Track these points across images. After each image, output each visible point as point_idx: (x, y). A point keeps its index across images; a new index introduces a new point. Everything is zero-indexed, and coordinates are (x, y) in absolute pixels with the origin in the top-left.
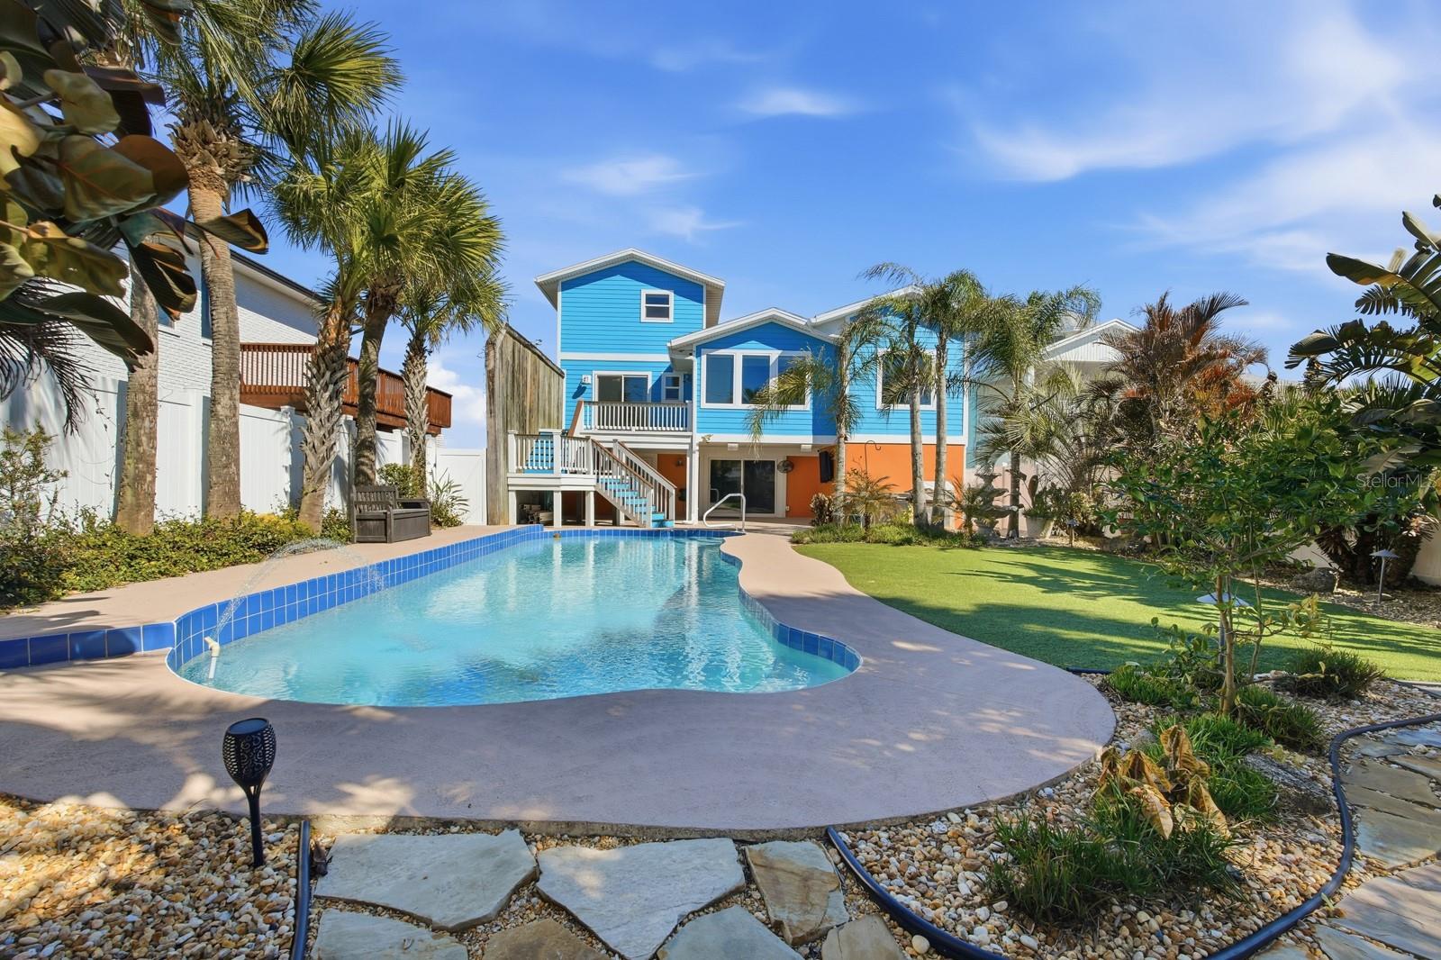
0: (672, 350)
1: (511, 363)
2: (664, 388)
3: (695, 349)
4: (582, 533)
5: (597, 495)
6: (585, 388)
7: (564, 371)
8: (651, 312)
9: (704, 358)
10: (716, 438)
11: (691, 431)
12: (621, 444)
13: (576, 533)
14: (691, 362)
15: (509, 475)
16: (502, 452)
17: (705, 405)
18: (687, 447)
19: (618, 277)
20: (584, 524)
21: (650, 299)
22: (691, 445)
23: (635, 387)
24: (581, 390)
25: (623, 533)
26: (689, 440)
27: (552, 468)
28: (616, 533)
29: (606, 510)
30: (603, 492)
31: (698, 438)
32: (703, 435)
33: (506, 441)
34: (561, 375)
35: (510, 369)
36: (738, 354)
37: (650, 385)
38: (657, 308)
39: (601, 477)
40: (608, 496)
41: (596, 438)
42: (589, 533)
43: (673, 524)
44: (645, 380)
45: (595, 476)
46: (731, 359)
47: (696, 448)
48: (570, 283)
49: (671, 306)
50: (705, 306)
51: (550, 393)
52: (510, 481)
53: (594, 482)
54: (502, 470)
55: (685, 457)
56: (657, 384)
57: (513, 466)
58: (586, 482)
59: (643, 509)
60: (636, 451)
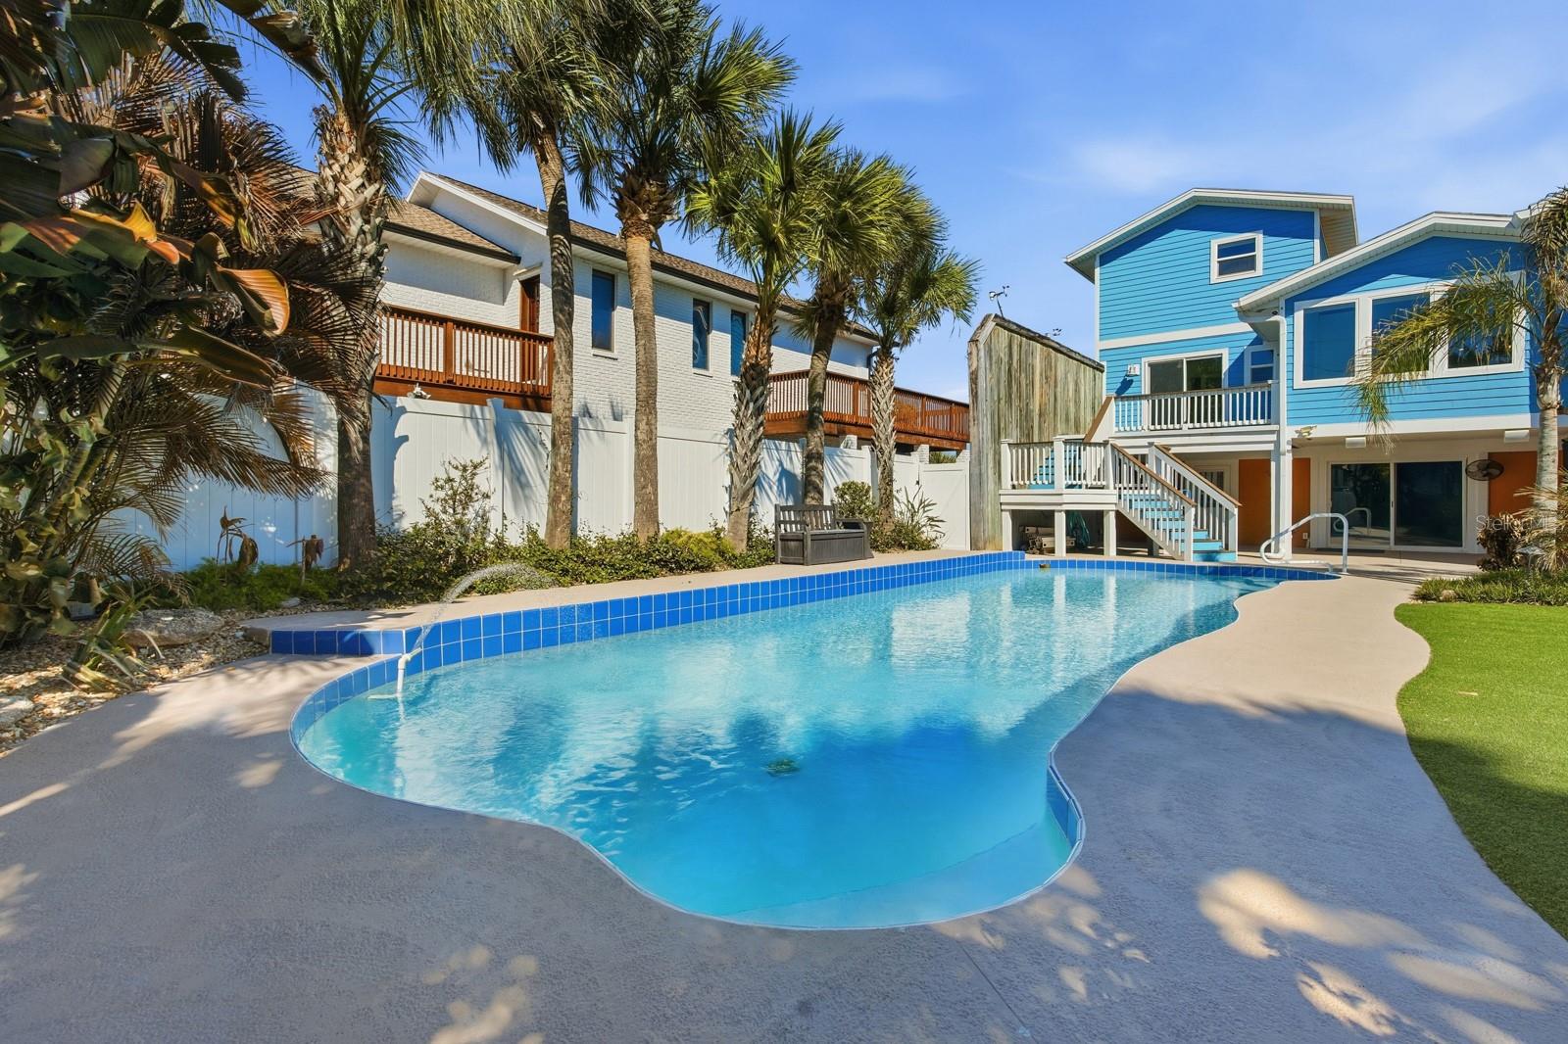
0: (1244, 313)
1: (1006, 359)
2: (1248, 367)
3: (1282, 304)
4: (1101, 565)
5: (1119, 515)
6: (1132, 381)
7: (1104, 363)
8: (1224, 269)
9: (1299, 316)
10: (1322, 431)
11: (1278, 423)
12: (1165, 449)
13: (1091, 565)
14: (1277, 324)
15: (1001, 492)
16: (991, 465)
17: (1300, 382)
18: (1271, 447)
19: (1177, 232)
20: (1101, 552)
21: (1224, 250)
22: (1277, 443)
23: (1205, 374)
24: (1126, 384)
25: (1160, 567)
26: (1273, 437)
27: (1053, 483)
28: (1150, 567)
29: (1132, 537)
30: (1126, 512)
31: (1289, 433)
32: (1299, 428)
33: (997, 454)
34: (1099, 368)
35: (1004, 367)
36: (1363, 301)
37: (1225, 366)
38: (1237, 259)
39: (1124, 492)
40: (1133, 517)
41: (1119, 443)
42: (1110, 565)
43: (1234, 558)
44: (1218, 361)
45: (1116, 492)
46: (1349, 310)
47: (1286, 447)
48: (1111, 253)
49: (1259, 253)
50: (1317, 242)
51: (1077, 391)
52: (1003, 499)
53: (1115, 499)
54: (991, 486)
55: (1268, 462)
56: (1238, 365)
57: (1007, 482)
58: (1106, 500)
59: (1180, 535)
60: (1184, 458)
